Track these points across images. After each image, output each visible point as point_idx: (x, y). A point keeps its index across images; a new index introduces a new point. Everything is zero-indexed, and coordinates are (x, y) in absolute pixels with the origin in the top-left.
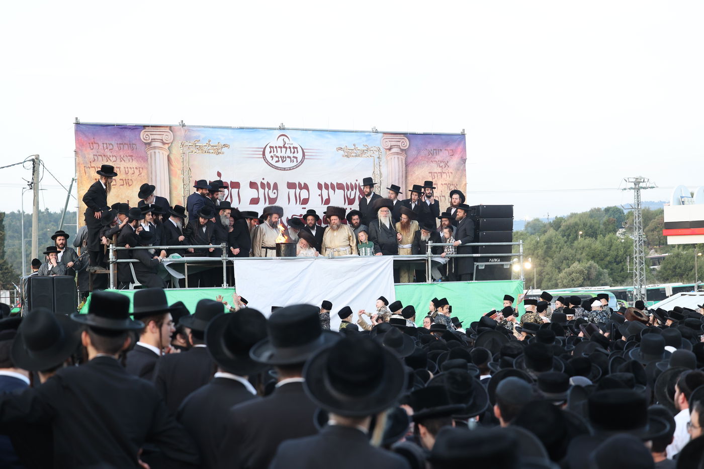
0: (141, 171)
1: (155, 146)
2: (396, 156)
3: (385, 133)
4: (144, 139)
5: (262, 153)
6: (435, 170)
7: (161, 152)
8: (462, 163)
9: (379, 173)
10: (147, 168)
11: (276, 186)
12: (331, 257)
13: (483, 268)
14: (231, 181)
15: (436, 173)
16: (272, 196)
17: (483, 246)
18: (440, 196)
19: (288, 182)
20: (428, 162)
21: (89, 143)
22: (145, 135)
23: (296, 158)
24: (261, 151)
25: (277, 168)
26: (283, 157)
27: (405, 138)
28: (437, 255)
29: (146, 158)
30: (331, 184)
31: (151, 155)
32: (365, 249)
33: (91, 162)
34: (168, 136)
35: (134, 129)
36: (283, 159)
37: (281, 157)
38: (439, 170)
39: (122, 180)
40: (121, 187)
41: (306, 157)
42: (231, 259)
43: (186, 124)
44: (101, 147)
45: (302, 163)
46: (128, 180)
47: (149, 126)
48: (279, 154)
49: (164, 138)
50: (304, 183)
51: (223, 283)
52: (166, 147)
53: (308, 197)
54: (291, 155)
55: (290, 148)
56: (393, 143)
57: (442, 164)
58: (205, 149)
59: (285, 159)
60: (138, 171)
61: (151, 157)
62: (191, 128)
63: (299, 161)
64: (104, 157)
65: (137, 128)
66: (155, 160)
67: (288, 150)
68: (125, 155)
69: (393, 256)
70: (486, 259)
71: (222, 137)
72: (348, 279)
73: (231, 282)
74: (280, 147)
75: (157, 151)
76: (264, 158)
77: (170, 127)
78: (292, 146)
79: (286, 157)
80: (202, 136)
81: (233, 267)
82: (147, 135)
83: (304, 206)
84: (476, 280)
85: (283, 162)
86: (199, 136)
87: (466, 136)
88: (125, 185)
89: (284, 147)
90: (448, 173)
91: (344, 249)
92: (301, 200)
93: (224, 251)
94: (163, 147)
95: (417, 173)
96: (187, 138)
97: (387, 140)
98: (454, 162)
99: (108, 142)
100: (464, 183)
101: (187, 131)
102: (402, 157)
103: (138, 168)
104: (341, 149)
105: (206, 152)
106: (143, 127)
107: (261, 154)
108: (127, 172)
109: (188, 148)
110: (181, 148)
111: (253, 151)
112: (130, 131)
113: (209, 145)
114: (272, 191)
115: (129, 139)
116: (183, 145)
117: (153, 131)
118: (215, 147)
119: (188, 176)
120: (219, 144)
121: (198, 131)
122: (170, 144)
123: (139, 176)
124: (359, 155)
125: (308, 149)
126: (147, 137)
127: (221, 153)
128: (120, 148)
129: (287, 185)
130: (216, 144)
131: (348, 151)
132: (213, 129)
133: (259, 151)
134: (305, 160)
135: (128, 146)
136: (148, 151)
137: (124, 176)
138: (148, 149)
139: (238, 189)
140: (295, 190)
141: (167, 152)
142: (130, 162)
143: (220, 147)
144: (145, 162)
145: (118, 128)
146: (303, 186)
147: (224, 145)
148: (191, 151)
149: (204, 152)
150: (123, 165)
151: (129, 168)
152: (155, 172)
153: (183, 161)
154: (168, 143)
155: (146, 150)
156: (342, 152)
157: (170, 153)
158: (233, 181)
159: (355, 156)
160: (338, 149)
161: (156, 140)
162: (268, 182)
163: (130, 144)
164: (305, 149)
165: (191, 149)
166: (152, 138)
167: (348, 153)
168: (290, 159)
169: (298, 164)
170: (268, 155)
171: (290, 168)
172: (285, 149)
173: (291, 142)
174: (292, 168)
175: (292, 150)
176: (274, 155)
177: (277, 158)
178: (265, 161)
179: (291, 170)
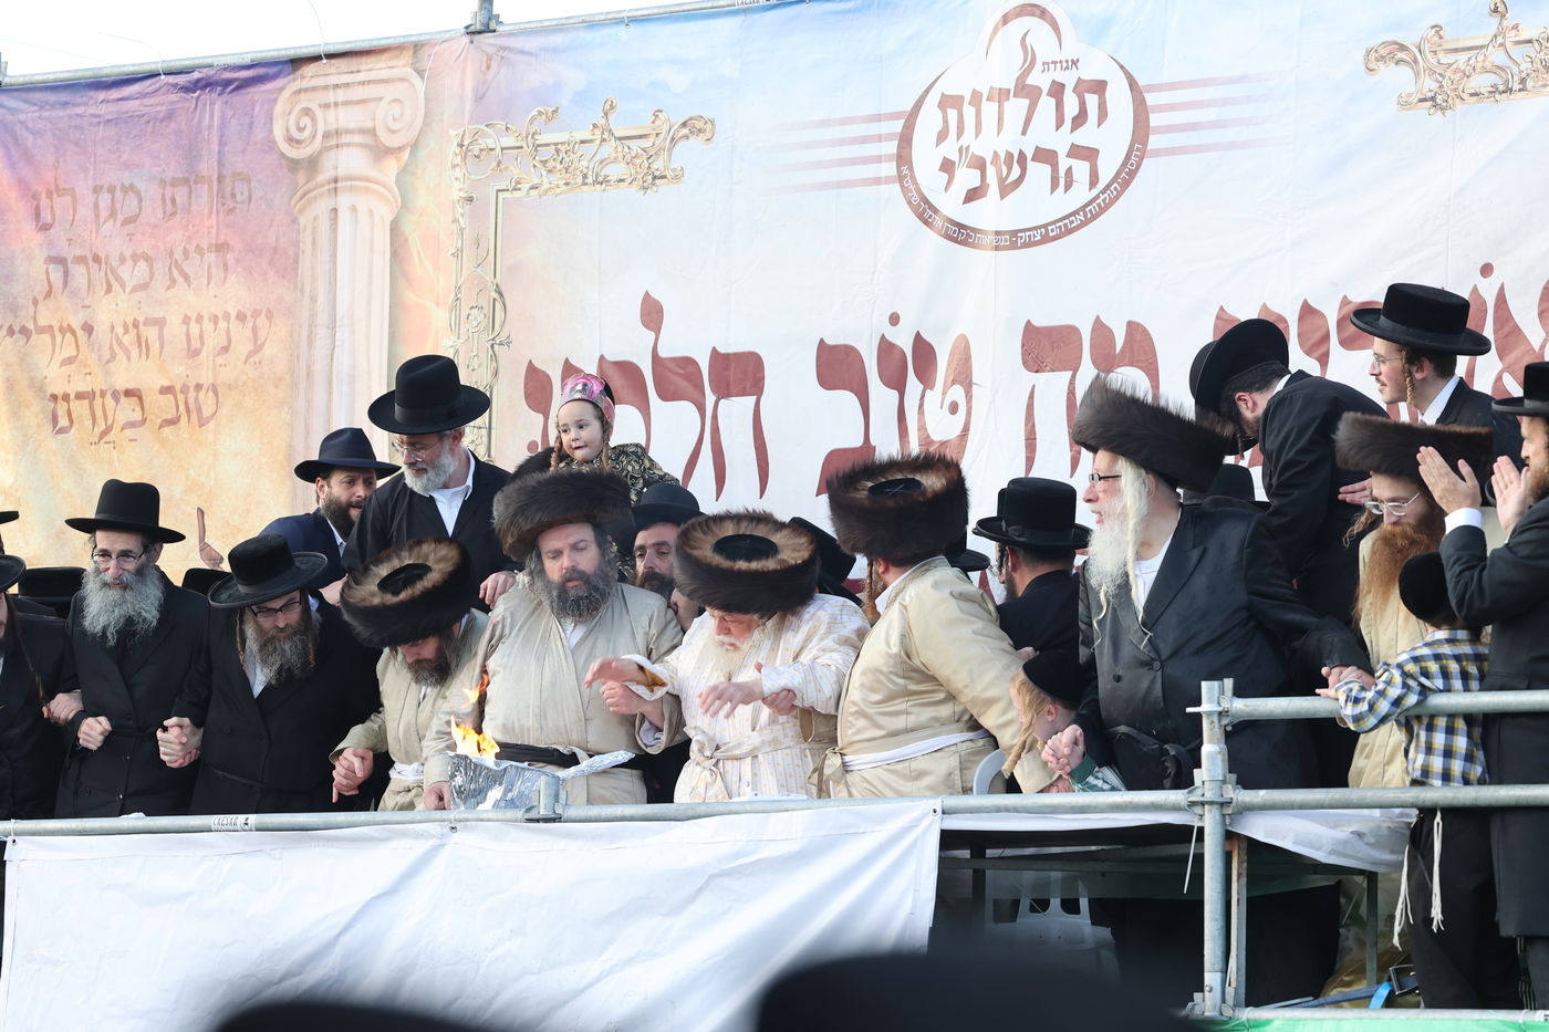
0: (262, 335)
1: (341, 173)
4: (291, 140)
5: (892, 147)
7: (364, 203)
10: (291, 312)
11: (962, 364)
14: (715, 352)
19: (1030, 329)
22: (294, 116)
23: (1088, 154)
24: (889, 137)
25: (961, 234)
26: (1009, 156)
29: (291, 252)
30: (1307, 311)
31: (314, 229)
33: (35, 302)
34: (398, 107)
36: (1010, 175)
37: (996, 160)
39: (172, 390)
40: (167, 430)
41: (1154, 142)
44: (85, 211)
45: (1126, 184)
46: (198, 387)
47: (317, 58)
48: (985, 146)
49: (383, 118)
50: (1131, 325)
52: (391, 167)
54: (1060, 141)
58: (583, 160)
59: (1016, 171)
60: (248, 333)
61: (313, 243)
62: (523, 43)
63: (1105, 176)
65: (261, 79)
66: (335, 258)
67: (1047, 104)
68: (192, 248)
69: (938, 803)
71: (679, 74)
74: (1001, 96)
75: (344, 201)
76: (901, 178)
77: (420, 52)
79: (1022, 156)
80: (570, 80)
82: (307, 112)
85: (1006, 189)
86: (559, 86)
88: (180, 419)
89: (1024, 89)
94: (373, 173)
96: (495, 106)
99: (119, 179)
101: (494, 64)
103: (249, 314)
104: (1393, 52)
105: (590, 180)
106: (288, 68)
107: (888, 158)
108: (196, 344)
109: (495, 164)
110: (458, 169)
111: (842, 142)
112: (225, 97)
113: (606, 136)
114: (944, 393)
115: (217, 149)
116: (467, 150)
117: (336, 86)
118: (635, 145)
119: (486, 337)
120: (657, 122)
121: (555, 50)
122: (408, 150)
123: (252, 360)
124: (1523, 81)
125: (1171, 86)
126: (302, 125)
127: (664, 177)
128: (171, 209)
129: (1023, 346)
130: (642, 124)
131: (1445, 59)
132: (635, 30)
133: (879, 138)
134: (1145, 161)
135: (210, 188)
136: (302, 211)
137: (178, 372)
138: (305, 195)
139: (755, 397)
140: (1073, 377)
141: (392, 200)
142: (212, 283)
143: (661, 137)
144: (283, 277)
145: (175, 85)
146: (1123, 347)
147: (684, 125)
148: (508, 183)
149: (580, 180)
150: (179, 304)
151: (205, 321)
152: (333, 326)
153: (459, 246)
154: (400, 149)
155: (293, 202)
156: (1405, 72)
157: (405, 206)
158: (722, 350)
159: (1494, 91)
160: (1373, 56)
161: (345, 139)
162: (918, 337)
163: (221, 179)
164: (1152, 88)
165: (512, 168)
166: (328, 128)
167: (1438, 73)
168: (1047, 169)
169: (1097, 197)
170: (926, 157)
171: (1050, 228)
172: (1025, 102)
173: (1068, 54)
174: (1065, 227)
175: (1071, 106)
176: (960, 150)
177: (979, 172)
178: (909, 203)
179: (1055, 238)
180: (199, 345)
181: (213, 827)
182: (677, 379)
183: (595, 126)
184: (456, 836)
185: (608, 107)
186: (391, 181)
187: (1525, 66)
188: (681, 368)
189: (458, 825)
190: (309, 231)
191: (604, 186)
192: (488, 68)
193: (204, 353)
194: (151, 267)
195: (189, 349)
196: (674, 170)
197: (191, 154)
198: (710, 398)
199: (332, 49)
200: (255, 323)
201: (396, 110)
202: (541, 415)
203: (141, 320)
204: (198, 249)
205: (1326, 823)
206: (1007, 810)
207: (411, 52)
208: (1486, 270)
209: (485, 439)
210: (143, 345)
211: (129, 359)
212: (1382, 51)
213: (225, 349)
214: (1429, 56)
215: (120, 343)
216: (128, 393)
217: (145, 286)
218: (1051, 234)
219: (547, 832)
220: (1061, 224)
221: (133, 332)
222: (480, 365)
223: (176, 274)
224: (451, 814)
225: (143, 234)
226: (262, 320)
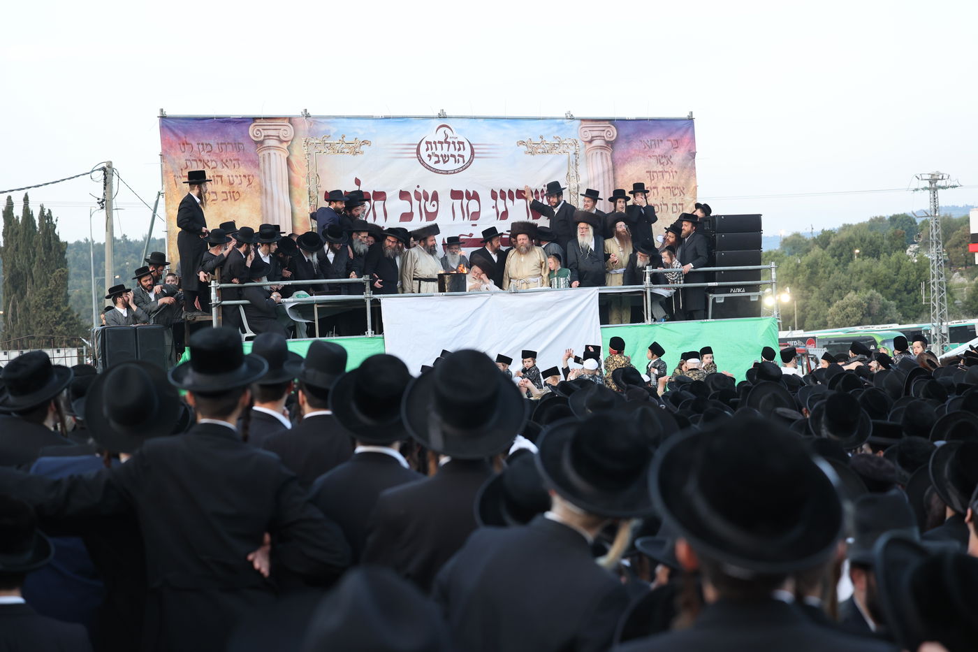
0: (251, 181)
1: (270, 145)
2: (599, 151)
3: (583, 120)
4: (254, 136)
5: (415, 151)
6: (655, 169)
7: (277, 152)
8: (690, 158)
9: (575, 175)
10: (259, 176)
11: (435, 196)
12: (513, 292)
13: (722, 301)
14: (374, 191)
15: (656, 172)
16: (431, 209)
17: (721, 271)
18: (661, 205)
19: (452, 190)
20: (644, 157)
21: (179, 144)
22: (255, 132)
23: (462, 156)
24: (415, 149)
25: (436, 171)
26: (445, 155)
27: (613, 127)
28: (658, 286)
29: (257, 162)
30: (509, 191)
31: (264, 157)
32: (558, 280)
33: (182, 170)
34: (287, 132)
35: (241, 122)
36: (445, 159)
37: (442, 155)
38: (660, 168)
39: (225, 192)
40: (224, 202)
41: (475, 155)
42: (376, 296)
43: (311, 114)
44: (195, 149)
45: (471, 163)
46: (233, 192)
47: (261, 118)
48: (439, 152)
49: (281, 134)
50: (474, 191)
51: (367, 330)
52: (285, 146)
53: (478, 210)
54: (456, 153)
55: (454, 143)
56: (595, 134)
57: (663, 160)
58: (338, 147)
59: (447, 159)
60: (247, 180)
61: (264, 161)
62: (319, 120)
63: (466, 161)
64: (199, 163)
65: (244, 122)
66: (270, 164)
67: (452, 145)
68: (228, 159)
69: (598, 288)
70: (726, 289)
71: (360, 131)
73: (378, 328)
74: (441, 143)
75: (272, 152)
76: (418, 157)
77: (290, 119)
78: (456, 141)
79: (448, 156)
80: (333, 129)
81: (380, 307)
82: (258, 130)
83: (474, 222)
84: (712, 318)
85: (445, 162)
86: (329, 131)
87: (695, 121)
88: (229, 199)
89: (446, 142)
90: (672, 172)
91: (535, 280)
92: (470, 214)
93: (368, 287)
94: (280, 146)
95: (630, 173)
96: (313, 134)
97: (586, 129)
98: (679, 156)
99: (205, 141)
100: (694, 185)
101: (313, 124)
102: (607, 152)
103: (246, 176)
104: (522, 143)
105: (340, 152)
106: (252, 120)
107: (415, 153)
109: (315, 146)
111: (400, 149)
112: (234, 125)
113: (343, 142)
114: (431, 203)
117: (267, 125)
118: (351, 145)
119: (315, 185)
121: (329, 123)
122: (290, 141)
123: (249, 187)
124: (547, 151)
125: (478, 145)
126: (258, 133)
127: (359, 153)
128: (221, 150)
129: (451, 194)
130: (353, 141)
131: (532, 145)
132: (349, 121)
133: (412, 149)
135: (232, 146)
136: (259, 153)
138: (260, 149)
139: (384, 201)
140: (462, 201)
141: (287, 152)
142: (235, 168)
143: (358, 144)
144: (255, 168)
146: (473, 196)
147: (363, 142)
148: (319, 151)
149: (337, 152)
151: (234, 177)
152: (271, 180)
153: (308, 164)
154: (288, 141)
155: (257, 150)
156: (525, 147)
157: (290, 154)
158: (376, 191)
159: (543, 152)
160: (518, 143)
161: (271, 137)
162: (424, 190)
164: (474, 145)
165: (319, 148)
166: (265, 134)
167: (532, 148)
168: (454, 159)
169: (465, 165)
170: (424, 154)
171: (454, 171)
172: (447, 145)
173: (455, 136)
174: (458, 171)
175: (457, 147)
176: (432, 153)
177: (437, 158)
178: (420, 162)
179: (456, 173)
180: (232, 182)
183: (340, 140)
185: (343, 136)
186: (286, 148)
187: (548, 148)
190: (262, 157)
191: (344, 153)
192: (311, 125)
193: (234, 184)
194: (216, 163)
195: (230, 183)
196: (361, 151)
197: (226, 137)
199: (265, 116)
201: (285, 132)
203: (216, 176)
204: (231, 160)
207: (288, 119)
210: (216, 181)
212: (520, 142)
213: (240, 184)
214: (529, 144)
216: (213, 192)
225: (213, 155)
226: (250, 177)
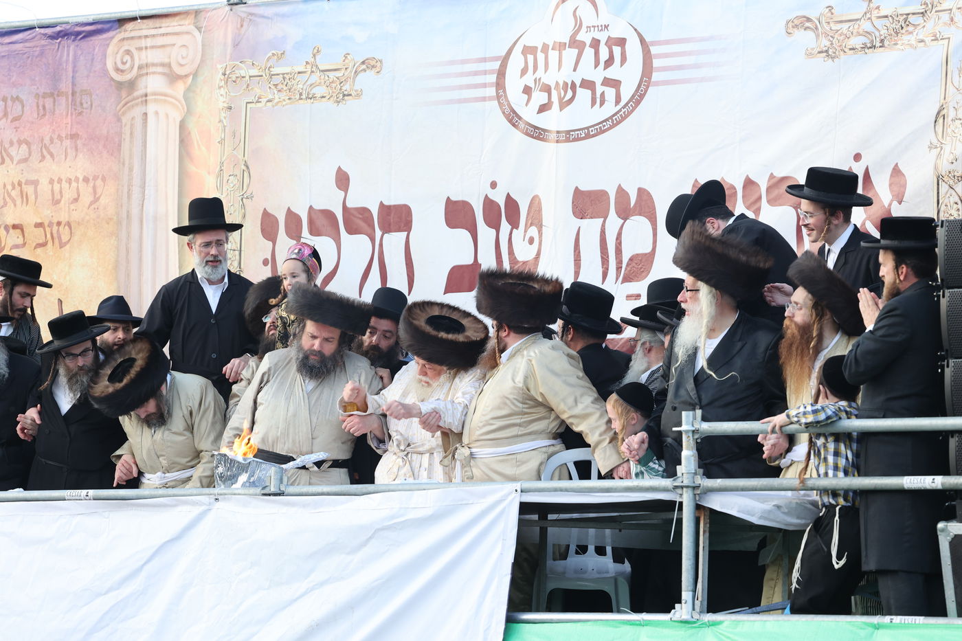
0: (99, 191)
1: (149, 90)
4: (117, 70)
5: (493, 78)
7: (163, 110)
10: (117, 178)
11: (537, 213)
12: (273, 489)
14: (382, 204)
16: (522, 251)
19: (577, 192)
22: (120, 55)
23: (614, 84)
24: (491, 72)
25: (537, 133)
26: (566, 84)
29: (118, 139)
30: (749, 183)
31: (132, 125)
34: (186, 50)
35: (90, 34)
36: (566, 97)
37: (558, 86)
39: (42, 225)
40: (39, 250)
41: (656, 76)
45: (638, 103)
46: (59, 224)
47: (135, 19)
48: (550, 78)
49: (175, 56)
50: (641, 192)
52: (180, 87)
53: (649, 250)
54: (597, 76)
58: (300, 84)
59: (570, 94)
60: (90, 190)
61: (131, 134)
63: (625, 98)
65: (101, 33)
66: (145, 143)
67: (589, 53)
68: (55, 137)
69: (518, 486)
71: (360, 31)
72: (322, 584)
74: (561, 47)
75: (151, 108)
76: (498, 97)
77: (199, 16)
78: (603, 37)
79: (573, 86)
80: (292, 34)
82: (128, 52)
83: (632, 287)
85: (564, 105)
89: (575, 43)
92: (625, 261)
94: (169, 91)
96: (244, 51)
99: (9, 94)
101: (245, 24)
103: (91, 178)
104: (803, 22)
105: (304, 97)
106: (116, 25)
107: (491, 85)
108: (57, 197)
109: (245, 86)
110: (222, 89)
111: (462, 75)
112: (77, 42)
113: (314, 69)
114: (525, 231)
115: (71, 75)
116: (229, 78)
117: (146, 37)
118: (332, 75)
119: (238, 194)
120: (346, 61)
121: (283, 16)
122: (191, 77)
123: (92, 207)
124: (882, 41)
125: (667, 42)
126: (125, 61)
127: (350, 95)
128: (43, 112)
129: (573, 203)
130: (337, 62)
131: (835, 27)
132: (333, 4)
133: (485, 73)
134: (650, 89)
135: (67, 100)
136: (124, 114)
137: (47, 214)
138: (126, 104)
139: (406, 233)
140: (604, 222)
141: (181, 107)
142: (68, 160)
143: (349, 70)
144: (112, 154)
145: (45, 35)
146: (635, 204)
147: (363, 63)
148: (253, 98)
149: (298, 97)
150: (47, 171)
151: (64, 182)
152: (143, 187)
153: (223, 137)
154: (186, 76)
155: (118, 108)
156: (811, 34)
157: (189, 112)
158: (386, 203)
159: (864, 47)
160: (790, 24)
161: (151, 69)
162: (508, 196)
163: (73, 94)
164: (654, 43)
165: (256, 89)
166: (141, 63)
167: (830, 36)
168: (589, 92)
169: (620, 110)
170: (514, 86)
171: (590, 129)
172: (576, 51)
173: (602, 21)
174: (599, 129)
175: (604, 54)
176: (535, 80)
177: (546, 95)
178: (504, 113)
179: (594, 136)
180: (59, 197)
181: (67, 498)
182: (357, 221)
183: (307, 63)
184: (218, 504)
185: (315, 51)
186: (181, 97)
187: (884, 32)
188: (361, 214)
189: (219, 497)
190: (128, 127)
191: (312, 100)
192: (242, 26)
193: (62, 202)
194: (29, 148)
195: (53, 200)
196: (356, 91)
197: (55, 78)
198: (378, 233)
199: (144, 13)
200: (94, 184)
201: (184, 52)
202: (271, 243)
203: (23, 181)
204: (60, 137)
205: (758, 499)
206: (561, 490)
207: (193, 16)
208: (857, 157)
209: (238, 257)
210: (24, 197)
211: (15, 205)
212: (796, 22)
213: (76, 200)
214: (825, 25)
215: (9, 195)
216: (15, 227)
217: (25, 160)
218: (591, 133)
219: (274, 502)
220: (598, 127)
221: (18, 189)
222: (235, 211)
223: (45, 153)
224: (216, 491)
225: (24, 127)
226: (99, 182)
